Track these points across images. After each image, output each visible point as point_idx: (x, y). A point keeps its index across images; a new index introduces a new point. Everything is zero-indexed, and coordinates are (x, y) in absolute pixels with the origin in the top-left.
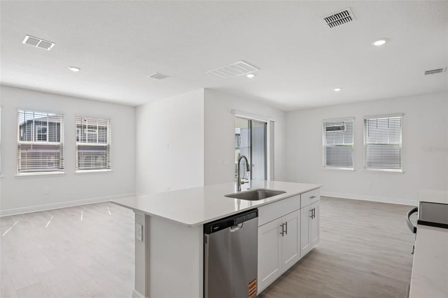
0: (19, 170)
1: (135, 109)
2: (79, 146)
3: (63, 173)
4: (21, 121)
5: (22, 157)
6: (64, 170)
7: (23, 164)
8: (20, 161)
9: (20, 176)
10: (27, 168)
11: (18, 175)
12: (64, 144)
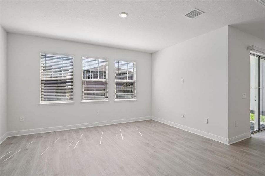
0: (83, 98)
1: (152, 55)
2: (116, 82)
3: (107, 100)
4: (84, 69)
5: (84, 89)
6: (107, 98)
7: (85, 94)
8: (83, 92)
9: (83, 102)
10: (87, 97)
11: (82, 102)
12: (108, 80)
